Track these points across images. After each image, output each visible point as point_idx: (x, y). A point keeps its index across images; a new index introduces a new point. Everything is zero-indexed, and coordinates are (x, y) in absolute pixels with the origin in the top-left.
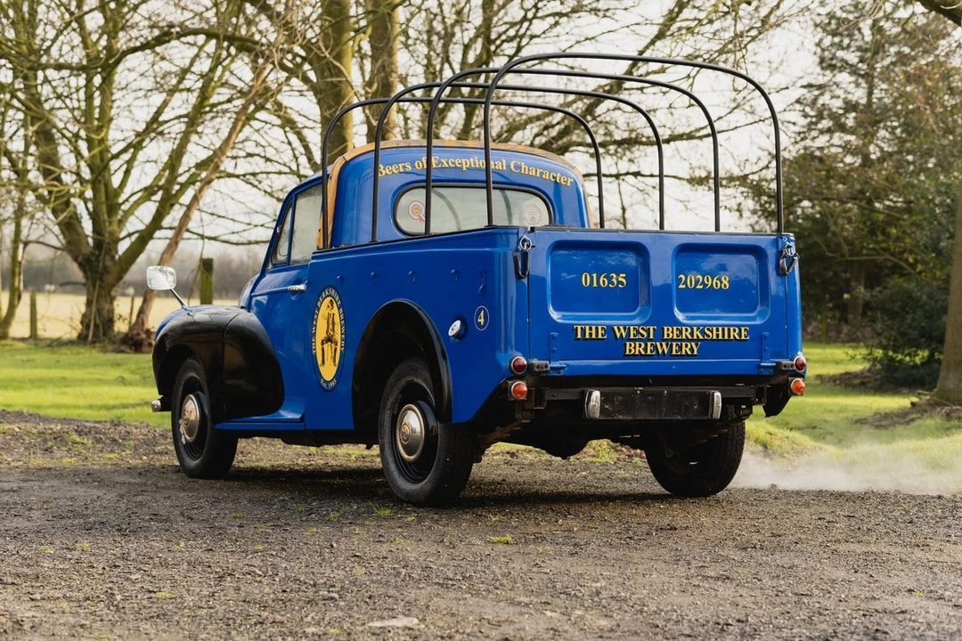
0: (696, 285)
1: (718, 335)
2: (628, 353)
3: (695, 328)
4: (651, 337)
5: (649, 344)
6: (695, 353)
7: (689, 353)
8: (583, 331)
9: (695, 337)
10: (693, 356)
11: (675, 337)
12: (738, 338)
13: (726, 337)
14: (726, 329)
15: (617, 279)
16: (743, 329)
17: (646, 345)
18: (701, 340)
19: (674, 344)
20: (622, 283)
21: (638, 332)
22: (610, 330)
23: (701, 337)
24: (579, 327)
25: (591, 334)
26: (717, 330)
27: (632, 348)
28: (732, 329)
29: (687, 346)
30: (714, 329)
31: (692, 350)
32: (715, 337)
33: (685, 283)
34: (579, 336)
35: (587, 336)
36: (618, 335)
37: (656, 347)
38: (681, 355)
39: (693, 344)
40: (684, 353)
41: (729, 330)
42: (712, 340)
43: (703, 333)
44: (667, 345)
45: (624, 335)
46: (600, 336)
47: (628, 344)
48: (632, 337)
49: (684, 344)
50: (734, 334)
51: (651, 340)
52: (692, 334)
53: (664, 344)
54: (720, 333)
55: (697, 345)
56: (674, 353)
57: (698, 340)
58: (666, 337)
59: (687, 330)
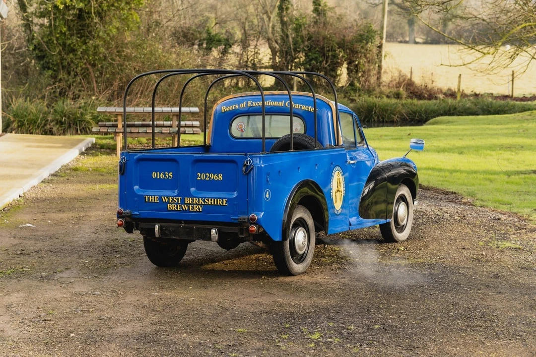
0: (205, 178)
1: (211, 203)
2: (169, 209)
3: (200, 199)
4: (179, 202)
5: (178, 205)
6: (201, 210)
7: (198, 210)
8: (149, 198)
9: (200, 203)
10: (200, 212)
11: (191, 203)
12: (221, 204)
13: (216, 204)
14: (216, 200)
15: (168, 175)
16: (224, 200)
17: (177, 206)
18: (203, 204)
19: (190, 206)
20: (171, 177)
21: (173, 200)
22: (160, 198)
23: (203, 203)
24: (147, 197)
25: (152, 200)
26: (211, 200)
27: (170, 207)
28: (219, 200)
29: (196, 207)
30: (210, 199)
31: (199, 209)
32: (210, 203)
33: (200, 177)
34: (147, 201)
35: (150, 201)
36: (164, 201)
37: (182, 207)
38: (194, 211)
39: (199, 206)
40: (195, 210)
41: (217, 200)
42: (208, 204)
43: (204, 201)
44: (187, 206)
45: (167, 201)
46: (156, 201)
47: (169, 205)
48: (170, 202)
49: (195, 206)
50: (220, 202)
51: (179, 204)
52: (199, 201)
53: (185, 205)
54: (213, 201)
55: (201, 207)
56: (191, 210)
57: (202, 204)
58: (186, 202)
59: (196, 200)
